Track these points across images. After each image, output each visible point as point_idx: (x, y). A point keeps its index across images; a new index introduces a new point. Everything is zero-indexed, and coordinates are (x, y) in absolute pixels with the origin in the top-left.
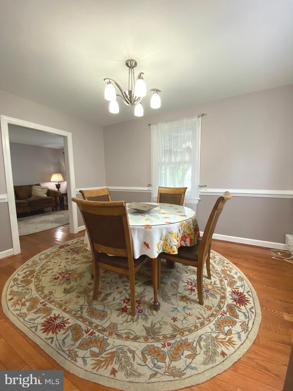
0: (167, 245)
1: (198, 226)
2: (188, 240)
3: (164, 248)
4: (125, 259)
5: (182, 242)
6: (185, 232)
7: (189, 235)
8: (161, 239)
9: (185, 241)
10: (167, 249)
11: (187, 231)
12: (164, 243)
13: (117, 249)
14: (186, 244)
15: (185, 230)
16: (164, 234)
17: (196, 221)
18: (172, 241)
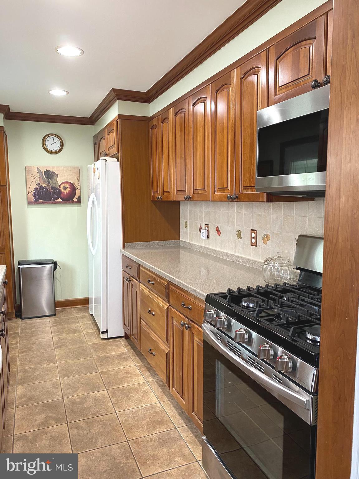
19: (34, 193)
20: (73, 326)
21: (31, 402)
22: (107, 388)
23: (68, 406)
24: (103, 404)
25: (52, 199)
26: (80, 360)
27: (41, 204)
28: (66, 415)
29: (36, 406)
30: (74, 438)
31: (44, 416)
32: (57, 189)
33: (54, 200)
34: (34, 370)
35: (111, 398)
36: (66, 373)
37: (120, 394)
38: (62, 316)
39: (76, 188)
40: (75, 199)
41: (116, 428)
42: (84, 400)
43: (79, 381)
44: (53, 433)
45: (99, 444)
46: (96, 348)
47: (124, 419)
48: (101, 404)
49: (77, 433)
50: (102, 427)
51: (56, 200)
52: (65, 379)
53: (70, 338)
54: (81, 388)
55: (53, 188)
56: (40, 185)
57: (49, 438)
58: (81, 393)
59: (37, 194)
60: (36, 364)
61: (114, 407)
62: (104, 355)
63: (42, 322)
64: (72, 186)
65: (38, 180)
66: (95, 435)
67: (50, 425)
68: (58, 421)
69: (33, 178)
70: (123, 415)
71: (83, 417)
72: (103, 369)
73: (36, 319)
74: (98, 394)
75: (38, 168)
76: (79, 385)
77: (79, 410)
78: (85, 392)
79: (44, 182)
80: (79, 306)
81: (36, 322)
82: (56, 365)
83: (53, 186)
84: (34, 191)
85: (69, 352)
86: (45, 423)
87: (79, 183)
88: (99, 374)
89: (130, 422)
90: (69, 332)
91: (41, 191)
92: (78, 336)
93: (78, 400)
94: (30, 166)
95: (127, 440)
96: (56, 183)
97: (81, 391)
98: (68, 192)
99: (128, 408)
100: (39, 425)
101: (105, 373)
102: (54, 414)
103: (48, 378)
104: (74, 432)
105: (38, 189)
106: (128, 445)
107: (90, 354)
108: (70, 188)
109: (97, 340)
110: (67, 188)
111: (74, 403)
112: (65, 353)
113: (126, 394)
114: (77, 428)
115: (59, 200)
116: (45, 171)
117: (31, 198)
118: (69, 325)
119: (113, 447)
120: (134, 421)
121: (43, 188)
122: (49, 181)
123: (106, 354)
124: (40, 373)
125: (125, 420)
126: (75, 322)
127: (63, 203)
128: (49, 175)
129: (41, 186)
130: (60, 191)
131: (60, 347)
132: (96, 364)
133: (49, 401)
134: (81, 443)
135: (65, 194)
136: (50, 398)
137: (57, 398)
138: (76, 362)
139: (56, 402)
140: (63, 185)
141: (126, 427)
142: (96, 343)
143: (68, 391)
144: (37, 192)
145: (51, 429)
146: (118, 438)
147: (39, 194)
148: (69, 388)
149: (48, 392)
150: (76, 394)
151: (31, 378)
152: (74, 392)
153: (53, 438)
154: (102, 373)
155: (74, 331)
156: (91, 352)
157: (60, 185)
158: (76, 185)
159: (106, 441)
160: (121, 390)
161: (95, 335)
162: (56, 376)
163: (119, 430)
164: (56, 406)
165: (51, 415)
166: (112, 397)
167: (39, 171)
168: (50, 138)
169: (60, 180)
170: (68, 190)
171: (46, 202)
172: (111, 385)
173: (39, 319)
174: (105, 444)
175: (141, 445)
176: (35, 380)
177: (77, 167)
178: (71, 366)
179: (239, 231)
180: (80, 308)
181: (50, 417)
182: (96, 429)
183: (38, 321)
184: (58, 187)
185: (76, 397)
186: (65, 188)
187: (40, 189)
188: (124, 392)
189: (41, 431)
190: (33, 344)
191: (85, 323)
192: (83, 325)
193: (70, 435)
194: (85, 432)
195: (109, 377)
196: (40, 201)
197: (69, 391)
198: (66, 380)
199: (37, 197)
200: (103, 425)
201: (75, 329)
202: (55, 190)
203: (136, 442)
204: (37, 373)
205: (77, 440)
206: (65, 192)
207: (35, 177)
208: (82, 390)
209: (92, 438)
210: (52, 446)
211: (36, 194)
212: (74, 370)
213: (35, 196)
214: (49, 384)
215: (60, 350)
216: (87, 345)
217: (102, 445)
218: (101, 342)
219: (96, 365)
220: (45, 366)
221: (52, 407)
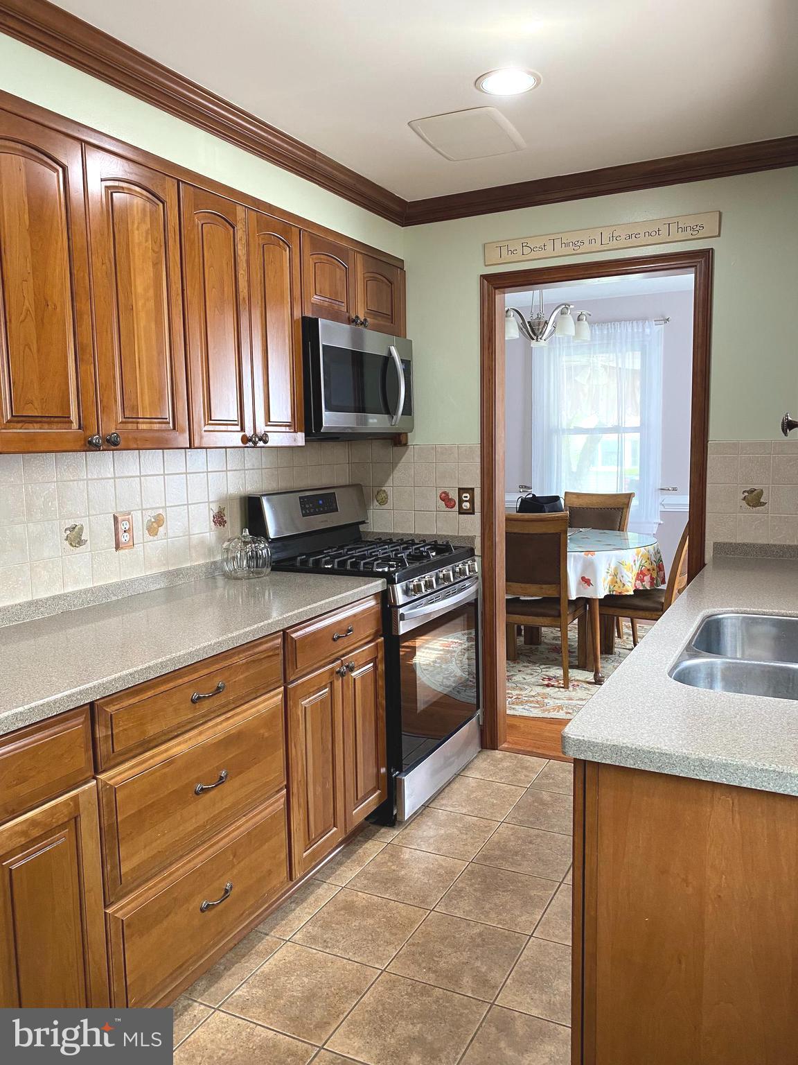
0: (617, 582)
1: (661, 561)
2: (647, 579)
3: (612, 587)
4: (557, 601)
5: (638, 582)
6: (643, 566)
7: (649, 570)
8: (608, 573)
9: (642, 581)
10: (616, 588)
11: (646, 564)
12: (612, 580)
13: (544, 586)
14: (643, 586)
15: (643, 562)
16: (613, 566)
17: (659, 553)
18: (624, 575)
30: (506, 964)
41: (422, 939)
44: (536, 996)
47: (390, 948)
49: (492, 970)
50: (441, 956)
66: (468, 948)
67: (529, 1021)
68: (504, 1024)
70: (378, 959)
71: (450, 1000)
102: (500, 1049)
106: (439, 904)
145: (534, 1010)
153: (542, 986)
159: (461, 929)
165: (508, 1052)
174: (468, 925)
179: (74, 528)
181: (515, 1047)
193: (508, 973)
194: (478, 964)
205: (505, 956)
209: (478, 945)
210: (554, 969)
217: (475, 926)
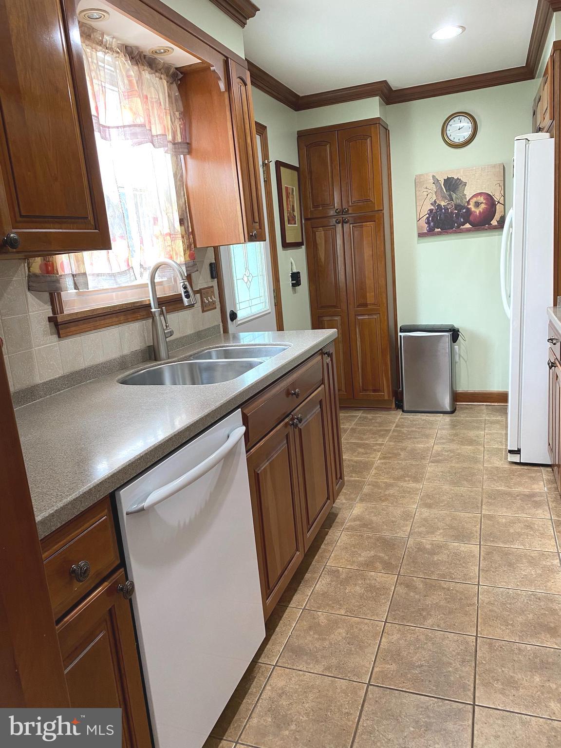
19: (427, 217)
20: (472, 434)
21: (365, 529)
22: (482, 542)
23: (411, 550)
24: (464, 565)
25: (456, 225)
26: (458, 488)
27: (438, 234)
28: (402, 562)
29: (369, 537)
30: (398, 598)
31: (372, 553)
32: (464, 207)
33: (458, 227)
34: (388, 486)
35: (481, 559)
36: (430, 502)
37: (499, 559)
38: (462, 416)
39: (497, 203)
40: (494, 222)
41: (467, 610)
42: (437, 548)
43: (443, 519)
44: (373, 582)
45: (430, 621)
46: (495, 474)
47: (487, 600)
48: (461, 564)
49: (406, 593)
50: (446, 599)
51: (462, 227)
52: (424, 510)
53: (460, 451)
54: (441, 531)
55: (458, 207)
56: (437, 204)
57: (366, 586)
58: (438, 538)
59: (432, 220)
60: (394, 479)
61: (479, 576)
62: (503, 488)
63: (429, 420)
64: (489, 198)
65: (434, 196)
66: (430, 607)
67: (374, 569)
68: (388, 567)
69: (425, 193)
70: (488, 592)
71: (425, 573)
72: (489, 511)
73: (423, 414)
74: (464, 548)
75: (433, 177)
76: (440, 524)
77: (422, 561)
78: (445, 538)
79: (444, 198)
80: (496, 404)
81: (421, 419)
82: (421, 487)
83: (458, 204)
84: (428, 215)
85: (449, 472)
86: (369, 564)
87: (502, 192)
88: (480, 517)
89: (495, 608)
90: (462, 442)
91: (438, 213)
92: (474, 450)
93: (428, 547)
94: (422, 175)
95: (477, 634)
96: (463, 197)
97: (439, 535)
98: (481, 211)
99: (502, 585)
100: (361, 564)
101: (490, 517)
102: (387, 556)
103: (401, 502)
104: (401, 590)
105: (434, 211)
106: (474, 644)
107: (480, 482)
108: (486, 204)
109: (503, 462)
110: (482, 203)
111: (420, 548)
112: (442, 472)
113: (510, 561)
114: (409, 586)
115: (468, 226)
116: (444, 179)
117: (422, 227)
118: (466, 432)
119: (449, 636)
120: (503, 609)
121: (442, 209)
122: (450, 196)
123: (506, 489)
124: (394, 493)
125: (488, 602)
126: (478, 428)
127: (474, 231)
128: (452, 185)
129: (439, 206)
130: (469, 210)
131: (438, 461)
132: (482, 500)
133: (387, 534)
134: (405, 610)
135: (476, 215)
136: (391, 531)
137: (401, 534)
138: (451, 490)
139: (397, 539)
140: (475, 200)
141: (484, 614)
142: (497, 467)
143: (420, 530)
144: (432, 215)
145: (373, 575)
146: (463, 625)
147: (435, 219)
148: (424, 526)
149: (393, 523)
150: (430, 538)
151: (380, 497)
152: (428, 533)
153: (371, 588)
154: (485, 516)
155: (471, 442)
156: (483, 479)
157: (469, 200)
158: (497, 197)
159: (442, 622)
160: (505, 552)
161: (503, 454)
162: (414, 503)
163: (470, 614)
164: (394, 544)
165: (382, 555)
166: (484, 559)
167: (436, 181)
168: (454, 121)
169: (469, 192)
170: (483, 206)
171: (444, 232)
172: (492, 539)
173: (427, 416)
174: (438, 626)
175: (498, 653)
176: (383, 501)
177: (500, 165)
178: (441, 494)
180: (498, 407)
181: (380, 558)
182: (437, 598)
183: (424, 418)
184: (466, 204)
185: (427, 542)
186: (477, 204)
187: (436, 210)
188: (508, 557)
189: (360, 572)
190: (402, 449)
191: (495, 431)
192: (490, 434)
193: (395, 593)
194: (417, 597)
195: (493, 526)
196: (437, 230)
197: (423, 529)
198: (426, 512)
199: (432, 224)
200: (449, 597)
201: (474, 438)
202: (460, 210)
203: (490, 645)
204: (391, 491)
205: (401, 604)
206: (478, 211)
207: (429, 191)
208: (441, 534)
209: (423, 610)
211: (430, 219)
212: (444, 501)
213: (428, 223)
214: (398, 512)
215: (435, 465)
216: (482, 468)
217: (432, 626)
218: (507, 466)
219: (482, 502)
220: (405, 484)
221: (389, 545)
